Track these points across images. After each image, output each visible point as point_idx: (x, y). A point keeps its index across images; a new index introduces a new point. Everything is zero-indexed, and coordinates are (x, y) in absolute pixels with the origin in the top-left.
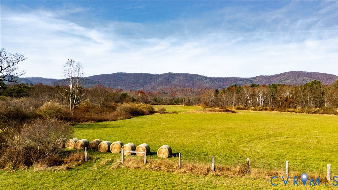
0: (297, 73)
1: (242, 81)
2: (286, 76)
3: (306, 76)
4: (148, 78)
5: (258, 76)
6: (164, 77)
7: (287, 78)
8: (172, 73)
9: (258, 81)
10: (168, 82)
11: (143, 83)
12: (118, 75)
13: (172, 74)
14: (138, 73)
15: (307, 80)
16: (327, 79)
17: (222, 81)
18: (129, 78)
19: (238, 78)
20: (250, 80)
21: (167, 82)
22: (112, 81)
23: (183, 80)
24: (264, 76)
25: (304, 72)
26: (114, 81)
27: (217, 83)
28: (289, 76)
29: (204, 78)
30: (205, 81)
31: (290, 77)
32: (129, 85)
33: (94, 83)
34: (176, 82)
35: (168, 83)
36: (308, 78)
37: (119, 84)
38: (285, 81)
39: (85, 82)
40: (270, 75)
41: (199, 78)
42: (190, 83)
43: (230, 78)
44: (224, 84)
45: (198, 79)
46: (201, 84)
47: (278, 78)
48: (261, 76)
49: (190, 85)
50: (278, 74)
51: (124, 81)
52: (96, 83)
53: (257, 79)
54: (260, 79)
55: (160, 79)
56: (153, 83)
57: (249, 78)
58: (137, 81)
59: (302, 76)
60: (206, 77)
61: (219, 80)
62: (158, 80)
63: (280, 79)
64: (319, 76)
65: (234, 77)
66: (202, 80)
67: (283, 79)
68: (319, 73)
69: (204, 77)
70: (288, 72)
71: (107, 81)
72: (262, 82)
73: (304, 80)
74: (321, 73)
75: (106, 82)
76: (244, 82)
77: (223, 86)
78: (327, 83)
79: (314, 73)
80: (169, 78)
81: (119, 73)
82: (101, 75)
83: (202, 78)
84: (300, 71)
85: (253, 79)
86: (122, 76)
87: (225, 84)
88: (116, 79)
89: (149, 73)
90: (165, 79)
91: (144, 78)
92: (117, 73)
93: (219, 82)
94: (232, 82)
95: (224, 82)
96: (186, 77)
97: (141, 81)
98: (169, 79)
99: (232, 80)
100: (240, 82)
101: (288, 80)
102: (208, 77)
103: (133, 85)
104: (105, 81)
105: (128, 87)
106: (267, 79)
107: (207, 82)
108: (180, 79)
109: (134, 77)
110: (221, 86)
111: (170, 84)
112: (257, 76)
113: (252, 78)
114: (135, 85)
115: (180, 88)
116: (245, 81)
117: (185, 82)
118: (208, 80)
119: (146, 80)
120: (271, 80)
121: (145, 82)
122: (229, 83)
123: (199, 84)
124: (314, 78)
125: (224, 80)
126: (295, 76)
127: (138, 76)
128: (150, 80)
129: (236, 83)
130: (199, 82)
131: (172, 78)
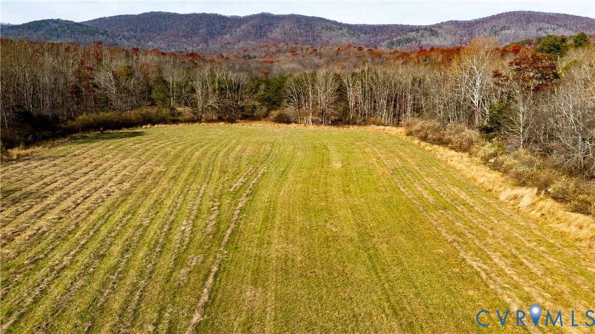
0: (524, 15)
1: (414, 33)
2: (503, 20)
3: (542, 21)
4: (217, 26)
5: (444, 21)
6: (252, 23)
7: (507, 26)
8: (268, 14)
9: (446, 31)
10: (261, 33)
11: (207, 34)
12: (151, 18)
13: (269, 17)
14: (195, 14)
15: (548, 29)
17: (373, 33)
18: (176, 24)
19: (404, 26)
20: (432, 30)
21: (259, 34)
22: (139, 29)
23: (292, 29)
24: (457, 21)
25: (537, 13)
26: (142, 30)
27: (362, 35)
28: (509, 22)
29: (335, 26)
30: (338, 32)
31: (511, 23)
32: (177, 39)
34: (276, 33)
35: (260, 36)
36: (548, 26)
37: (155, 37)
38: (503, 32)
39: (71, 31)
40: (468, 20)
41: (326, 26)
42: (306, 36)
43: (389, 26)
44: (376, 39)
45: (323, 28)
46: (331, 38)
47: (487, 26)
48: (450, 21)
49: (307, 41)
51: (166, 30)
52: (97, 32)
53: (445, 27)
54: (452, 27)
55: (243, 27)
56: (228, 36)
57: (427, 26)
58: (194, 30)
59: (535, 20)
60: (340, 24)
61: (366, 30)
62: (239, 28)
63: (492, 28)
64: (568, 22)
66: (331, 29)
67: (498, 28)
69: (335, 23)
70: (506, 13)
71: (128, 31)
72: (455, 34)
73: (540, 29)
74: (572, 16)
75: (126, 34)
76: (419, 34)
77: (376, 42)
79: (558, 14)
80: (262, 25)
82: (115, 16)
83: (333, 25)
84: (529, 12)
85: (437, 29)
86: (162, 21)
87: (378, 38)
88: (148, 26)
89: (219, 13)
90: (253, 26)
91: (209, 25)
92: (151, 13)
93: (365, 34)
94: (393, 34)
95: (376, 35)
96: (299, 24)
97: (202, 31)
98: (261, 27)
99: (393, 31)
100: (411, 33)
101: (509, 29)
102: (343, 23)
103: (184, 40)
104: (123, 29)
105: (173, 43)
106: (464, 28)
107: (342, 35)
108: (286, 27)
109: (186, 22)
110: (372, 44)
111: (264, 38)
112: (442, 23)
113: (433, 26)
114: (189, 39)
115: (286, 46)
116: (421, 31)
117: (296, 33)
118: (345, 30)
119: (213, 28)
120: (472, 30)
121: (209, 33)
122: (387, 36)
123: (326, 39)
124: (558, 25)
125: (377, 29)
126: (521, 21)
127: (197, 20)
128: (221, 29)
129: (402, 36)
130: (326, 34)
131: (269, 24)
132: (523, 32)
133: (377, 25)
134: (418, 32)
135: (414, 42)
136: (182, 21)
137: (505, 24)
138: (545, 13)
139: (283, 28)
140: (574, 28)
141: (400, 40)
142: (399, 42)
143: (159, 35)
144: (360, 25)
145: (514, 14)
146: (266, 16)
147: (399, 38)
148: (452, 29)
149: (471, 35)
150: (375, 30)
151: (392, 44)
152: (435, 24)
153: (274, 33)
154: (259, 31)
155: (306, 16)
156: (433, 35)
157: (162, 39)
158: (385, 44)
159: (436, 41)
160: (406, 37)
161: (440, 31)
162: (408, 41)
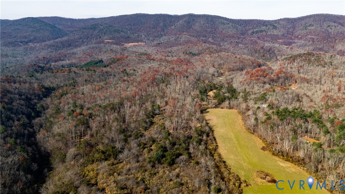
0: (323, 16)
1: (265, 27)
2: (312, 19)
3: (332, 21)
4: (168, 21)
5: (282, 18)
6: (185, 19)
8: (193, 14)
9: (281, 26)
10: (189, 26)
11: (163, 26)
12: (137, 17)
13: (193, 16)
14: (157, 15)
15: (333, 26)
17: (244, 25)
19: (261, 20)
20: (274, 26)
21: (188, 26)
22: (132, 24)
23: (204, 24)
24: (288, 18)
25: (331, 15)
26: (134, 24)
27: (239, 27)
29: (226, 21)
30: (227, 25)
31: (315, 21)
32: (150, 30)
33: (118, 32)
34: (197, 26)
35: (189, 28)
38: (309, 28)
42: (211, 28)
43: (253, 20)
44: (246, 29)
45: (219, 23)
46: (223, 30)
47: (303, 22)
48: (285, 18)
49: (212, 31)
50: (304, 16)
51: (144, 24)
52: (120, 30)
53: (281, 22)
54: (284, 23)
55: (181, 22)
57: (272, 21)
58: (157, 24)
59: (328, 20)
60: (228, 20)
61: (241, 23)
63: (305, 24)
66: (224, 24)
67: (308, 25)
69: (226, 19)
70: (314, 14)
71: (128, 25)
72: (285, 27)
73: (329, 26)
77: (245, 31)
79: (342, 16)
80: (189, 21)
81: (137, 14)
82: (119, 16)
83: (224, 21)
84: (327, 14)
86: (142, 19)
87: (247, 27)
88: (136, 22)
89: (168, 14)
90: (185, 22)
91: (164, 21)
92: (136, 14)
93: (241, 25)
94: (255, 26)
96: (208, 20)
97: (161, 24)
99: (255, 24)
100: (263, 27)
101: (313, 26)
103: (154, 30)
104: (125, 24)
106: (291, 23)
107: (229, 28)
108: (201, 23)
109: (153, 19)
111: (191, 29)
113: (275, 21)
114: (156, 29)
117: (206, 26)
118: (230, 24)
119: (166, 22)
120: (295, 24)
121: (165, 25)
122: (251, 27)
123: (221, 30)
124: (339, 23)
125: (247, 22)
126: (320, 21)
127: (158, 18)
128: (170, 23)
129: (259, 28)
130: (221, 27)
131: (193, 20)
132: (319, 29)
133: (247, 20)
134: (267, 27)
135: (264, 32)
136: (151, 19)
137: (312, 22)
138: (335, 15)
139: (200, 23)
141: (257, 31)
143: (142, 27)
144: (238, 20)
145: (318, 15)
146: (191, 15)
147: (257, 29)
149: (294, 28)
150: (245, 22)
151: (253, 33)
152: (277, 19)
154: (188, 25)
155: (211, 15)
156: (274, 28)
158: (250, 32)
159: (275, 32)
160: (261, 29)
161: (278, 26)
162: (262, 31)
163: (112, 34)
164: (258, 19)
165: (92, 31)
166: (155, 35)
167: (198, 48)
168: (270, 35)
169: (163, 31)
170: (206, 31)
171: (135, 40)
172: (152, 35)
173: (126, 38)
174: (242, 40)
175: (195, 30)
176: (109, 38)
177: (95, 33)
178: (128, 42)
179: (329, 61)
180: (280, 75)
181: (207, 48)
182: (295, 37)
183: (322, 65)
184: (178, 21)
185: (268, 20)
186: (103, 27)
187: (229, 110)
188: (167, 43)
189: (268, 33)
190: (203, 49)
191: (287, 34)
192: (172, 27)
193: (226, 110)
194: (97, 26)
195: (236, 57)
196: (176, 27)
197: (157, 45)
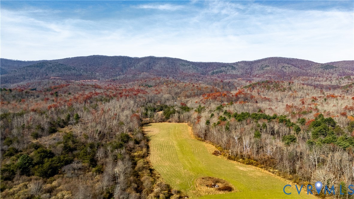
0: (277, 59)
1: (224, 68)
2: (267, 61)
3: (285, 62)
4: (127, 63)
5: (240, 61)
6: (145, 61)
7: (268, 65)
8: (153, 56)
9: (240, 67)
10: (150, 67)
11: (122, 67)
12: (94, 58)
13: (153, 58)
14: (116, 57)
15: (286, 67)
16: (304, 66)
17: (205, 67)
18: (106, 62)
19: (220, 63)
20: (232, 67)
22: (88, 65)
23: (165, 65)
24: (246, 61)
25: (284, 58)
26: (90, 65)
27: (199, 68)
29: (186, 63)
30: (187, 67)
31: (271, 63)
33: (69, 70)
34: (157, 67)
35: (149, 68)
36: (287, 65)
37: (97, 69)
38: (266, 68)
39: (59, 68)
40: (251, 60)
41: (182, 63)
42: (172, 69)
43: (213, 63)
44: (206, 70)
45: (180, 64)
46: (184, 70)
47: (260, 64)
48: (243, 61)
49: (172, 71)
50: (259, 59)
51: (102, 65)
52: (71, 69)
53: (239, 64)
54: (242, 65)
55: (141, 63)
56: (133, 68)
57: (231, 63)
58: (116, 65)
59: (282, 62)
60: (189, 62)
61: (201, 65)
63: (261, 66)
64: (298, 63)
65: (216, 62)
66: (184, 65)
67: (264, 66)
68: (298, 59)
69: (186, 61)
70: (269, 58)
71: (83, 66)
72: (244, 68)
73: (283, 67)
74: (300, 60)
75: (82, 67)
76: (226, 69)
77: (206, 72)
78: (305, 71)
79: (293, 59)
80: (150, 62)
82: (75, 57)
84: (280, 57)
85: (235, 66)
86: (99, 60)
87: (207, 69)
88: (93, 63)
89: (128, 56)
90: (146, 63)
91: (123, 62)
92: (94, 55)
93: (201, 67)
94: (215, 67)
95: (207, 68)
96: (169, 62)
97: (120, 65)
98: (150, 64)
99: (215, 66)
100: (222, 68)
101: (268, 67)
102: (191, 61)
103: (111, 70)
104: (80, 65)
105: (106, 72)
106: (249, 65)
107: (190, 68)
108: (162, 64)
109: (112, 61)
110: (204, 73)
111: (151, 69)
112: (239, 62)
113: (234, 64)
114: (114, 69)
116: (227, 67)
117: (167, 67)
118: (191, 66)
119: (125, 64)
120: (252, 66)
121: (124, 66)
122: (211, 69)
123: (182, 71)
124: (292, 65)
125: (207, 65)
126: (275, 63)
127: (117, 60)
128: (130, 64)
129: (219, 69)
130: (182, 68)
131: (154, 62)
132: (275, 69)
133: (207, 63)
134: (226, 67)
135: (224, 73)
136: (110, 60)
137: (267, 64)
138: (288, 58)
139: (160, 64)
140: (300, 66)
141: (217, 71)
142: (217, 72)
143: (98, 67)
144: (199, 62)
145: (272, 58)
146: (152, 58)
147: (217, 70)
148: (242, 66)
149: (252, 69)
150: (206, 65)
151: (213, 73)
152: (235, 62)
153: (156, 67)
154: (149, 66)
155: (172, 58)
156: (233, 69)
157: (100, 70)
158: (210, 73)
159: (234, 72)
160: (220, 70)
161: (236, 67)
162: (221, 72)
163: (61, 72)
164: (218, 62)
165: (38, 68)
166: (113, 75)
167: (156, 81)
168: (230, 74)
169: (122, 71)
170: (167, 71)
171: (88, 78)
172: (109, 75)
173: (77, 76)
174: (203, 78)
175: (155, 70)
176: (57, 76)
177: (41, 71)
178: (79, 79)
179: (287, 87)
180: (239, 96)
181: (165, 81)
182: (253, 76)
183: (281, 90)
184: (139, 63)
185: (227, 63)
186: (52, 65)
187: (178, 123)
188: (123, 79)
189: (228, 73)
190: (161, 82)
191: (246, 73)
192: (132, 68)
193: (174, 123)
194: (44, 64)
195: (194, 86)
196: (136, 68)
197: (111, 81)
